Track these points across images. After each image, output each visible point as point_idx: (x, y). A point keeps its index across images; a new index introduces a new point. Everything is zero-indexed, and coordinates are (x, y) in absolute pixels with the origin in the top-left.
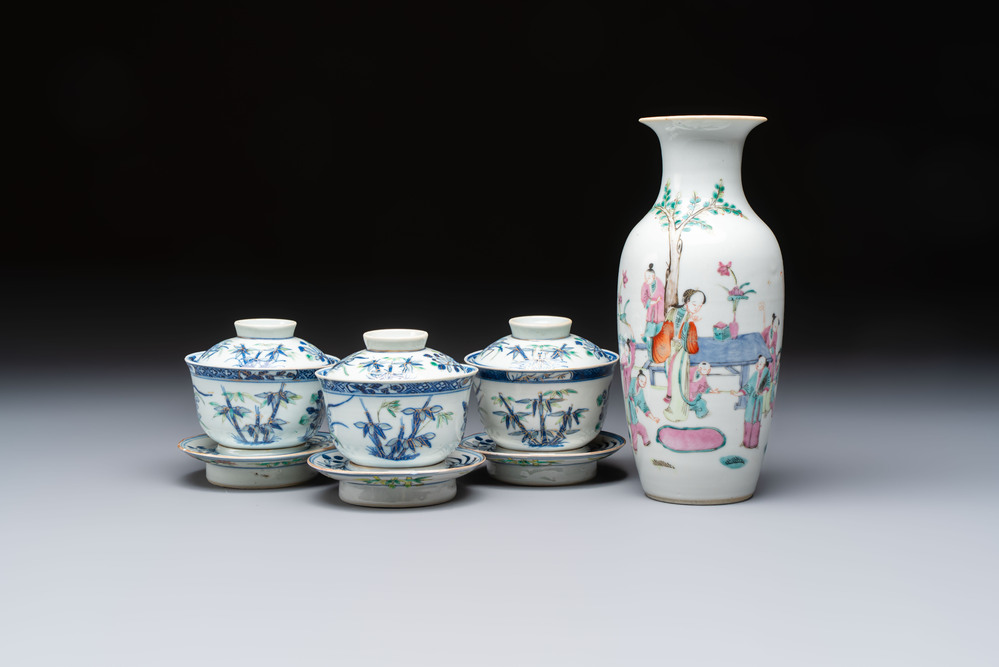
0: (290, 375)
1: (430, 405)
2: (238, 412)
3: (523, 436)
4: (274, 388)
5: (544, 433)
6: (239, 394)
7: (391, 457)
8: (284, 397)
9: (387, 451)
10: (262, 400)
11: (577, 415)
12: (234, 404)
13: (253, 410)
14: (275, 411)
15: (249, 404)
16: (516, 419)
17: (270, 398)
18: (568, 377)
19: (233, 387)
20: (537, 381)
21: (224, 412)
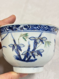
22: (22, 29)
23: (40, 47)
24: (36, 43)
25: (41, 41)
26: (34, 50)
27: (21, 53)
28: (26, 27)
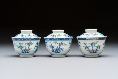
0: (32, 39)
1: (62, 43)
2: (22, 47)
3: (89, 51)
4: (29, 42)
5: (93, 50)
6: (22, 43)
7: (55, 52)
8: (30, 43)
9: (55, 51)
10: (26, 44)
11: (99, 47)
12: (21, 45)
13: (25, 46)
14: (29, 46)
15: (24, 45)
16: (88, 48)
17: (28, 44)
18: (98, 39)
19: (21, 42)
20: (92, 40)
21: (19, 47)
22: (54, 40)
23: (62, 47)
24: (60, 45)
25: (62, 44)
26: (59, 48)
27: (54, 49)
28: (56, 39)
